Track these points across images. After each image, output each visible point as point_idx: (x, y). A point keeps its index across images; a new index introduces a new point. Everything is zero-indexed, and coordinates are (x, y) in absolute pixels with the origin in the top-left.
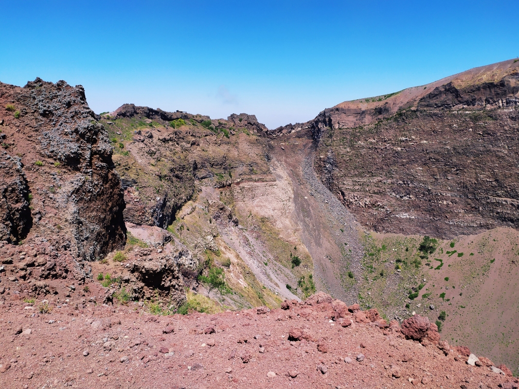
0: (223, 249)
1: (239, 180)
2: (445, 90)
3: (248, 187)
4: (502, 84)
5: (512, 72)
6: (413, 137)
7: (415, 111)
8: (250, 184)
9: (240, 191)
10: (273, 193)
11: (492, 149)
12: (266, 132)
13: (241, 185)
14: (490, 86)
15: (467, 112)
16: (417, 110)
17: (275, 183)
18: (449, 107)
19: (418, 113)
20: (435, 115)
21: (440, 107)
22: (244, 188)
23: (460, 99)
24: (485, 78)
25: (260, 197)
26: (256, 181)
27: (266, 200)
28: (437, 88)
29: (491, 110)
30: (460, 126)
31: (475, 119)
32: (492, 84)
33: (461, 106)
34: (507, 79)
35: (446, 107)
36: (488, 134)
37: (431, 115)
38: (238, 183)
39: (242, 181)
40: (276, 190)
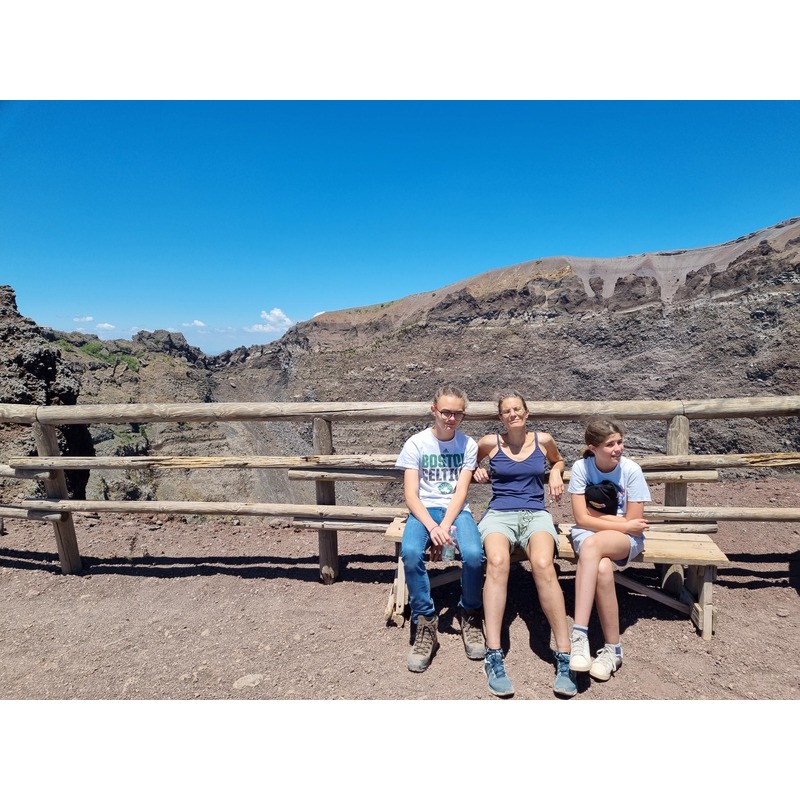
1: (160, 442)
2: (460, 299)
3: (178, 451)
4: (525, 292)
5: (536, 277)
6: (424, 363)
7: (424, 327)
8: (181, 446)
11: (523, 377)
12: (203, 360)
14: (511, 294)
15: (488, 328)
16: (427, 325)
17: (225, 441)
18: (466, 321)
19: (428, 330)
20: (450, 332)
21: (454, 321)
23: (478, 310)
24: (506, 284)
26: (190, 441)
28: (449, 296)
29: (517, 326)
30: (481, 346)
31: (499, 337)
32: (514, 291)
33: (480, 320)
34: (530, 285)
35: (463, 322)
36: (516, 357)
37: (447, 333)
39: (166, 442)
40: (227, 453)
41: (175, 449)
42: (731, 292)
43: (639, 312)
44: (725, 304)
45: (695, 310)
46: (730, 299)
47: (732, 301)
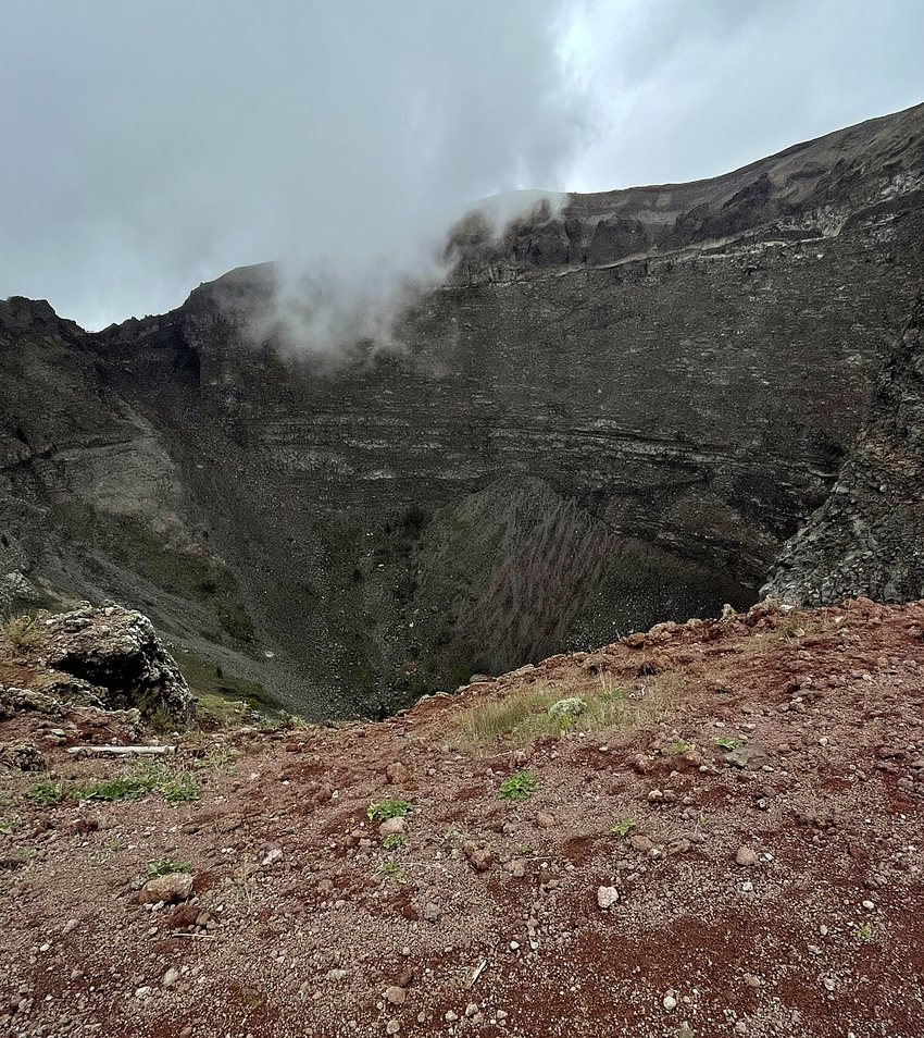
1: (47, 448)
8: (76, 453)
9: (54, 471)
10: (130, 466)
17: (130, 444)
22: (62, 462)
25: (105, 478)
26: (87, 446)
31: (459, 300)
36: (479, 326)
39: (54, 449)
40: (135, 459)
41: (68, 456)
42: (722, 242)
43: (621, 266)
44: (715, 256)
45: (683, 264)
46: (721, 250)
47: (723, 253)
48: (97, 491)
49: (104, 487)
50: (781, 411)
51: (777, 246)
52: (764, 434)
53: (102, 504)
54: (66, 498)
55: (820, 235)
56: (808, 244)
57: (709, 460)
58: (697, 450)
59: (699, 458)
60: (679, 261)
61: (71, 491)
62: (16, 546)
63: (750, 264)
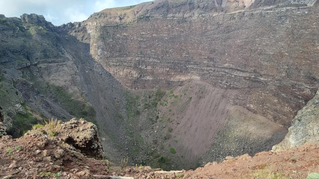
0: (30, 112)
1: (36, 63)
3: (44, 67)
6: (148, 32)
8: (46, 65)
9: (37, 70)
10: (63, 70)
13: (39, 66)
16: (149, 16)
17: (64, 63)
18: (166, 15)
19: (150, 18)
21: (161, 15)
22: (41, 67)
23: (171, 11)
25: (54, 74)
26: (49, 63)
27: (59, 76)
29: (186, 18)
30: (172, 26)
32: (186, 3)
38: (36, 65)
39: (39, 63)
40: (65, 68)
41: (43, 66)
42: (271, 7)
43: (235, 14)
44: (268, 11)
45: (257, 14)
46: (271, 9)
47: (271, 10)
48: (51, 78)
49: (53, 77)
50: (293, 64)
51: (291, 9)
52: (286, 72)
53: (52, 82)
54: (40, 79)
55: (306, 5)
56: (302, 9)
57: (266, 79)
58: (261, 76)
59: (262, 79)
60: (256, 12)
61: (42, 77)
62: (21, 95)
63: (281, 14)
